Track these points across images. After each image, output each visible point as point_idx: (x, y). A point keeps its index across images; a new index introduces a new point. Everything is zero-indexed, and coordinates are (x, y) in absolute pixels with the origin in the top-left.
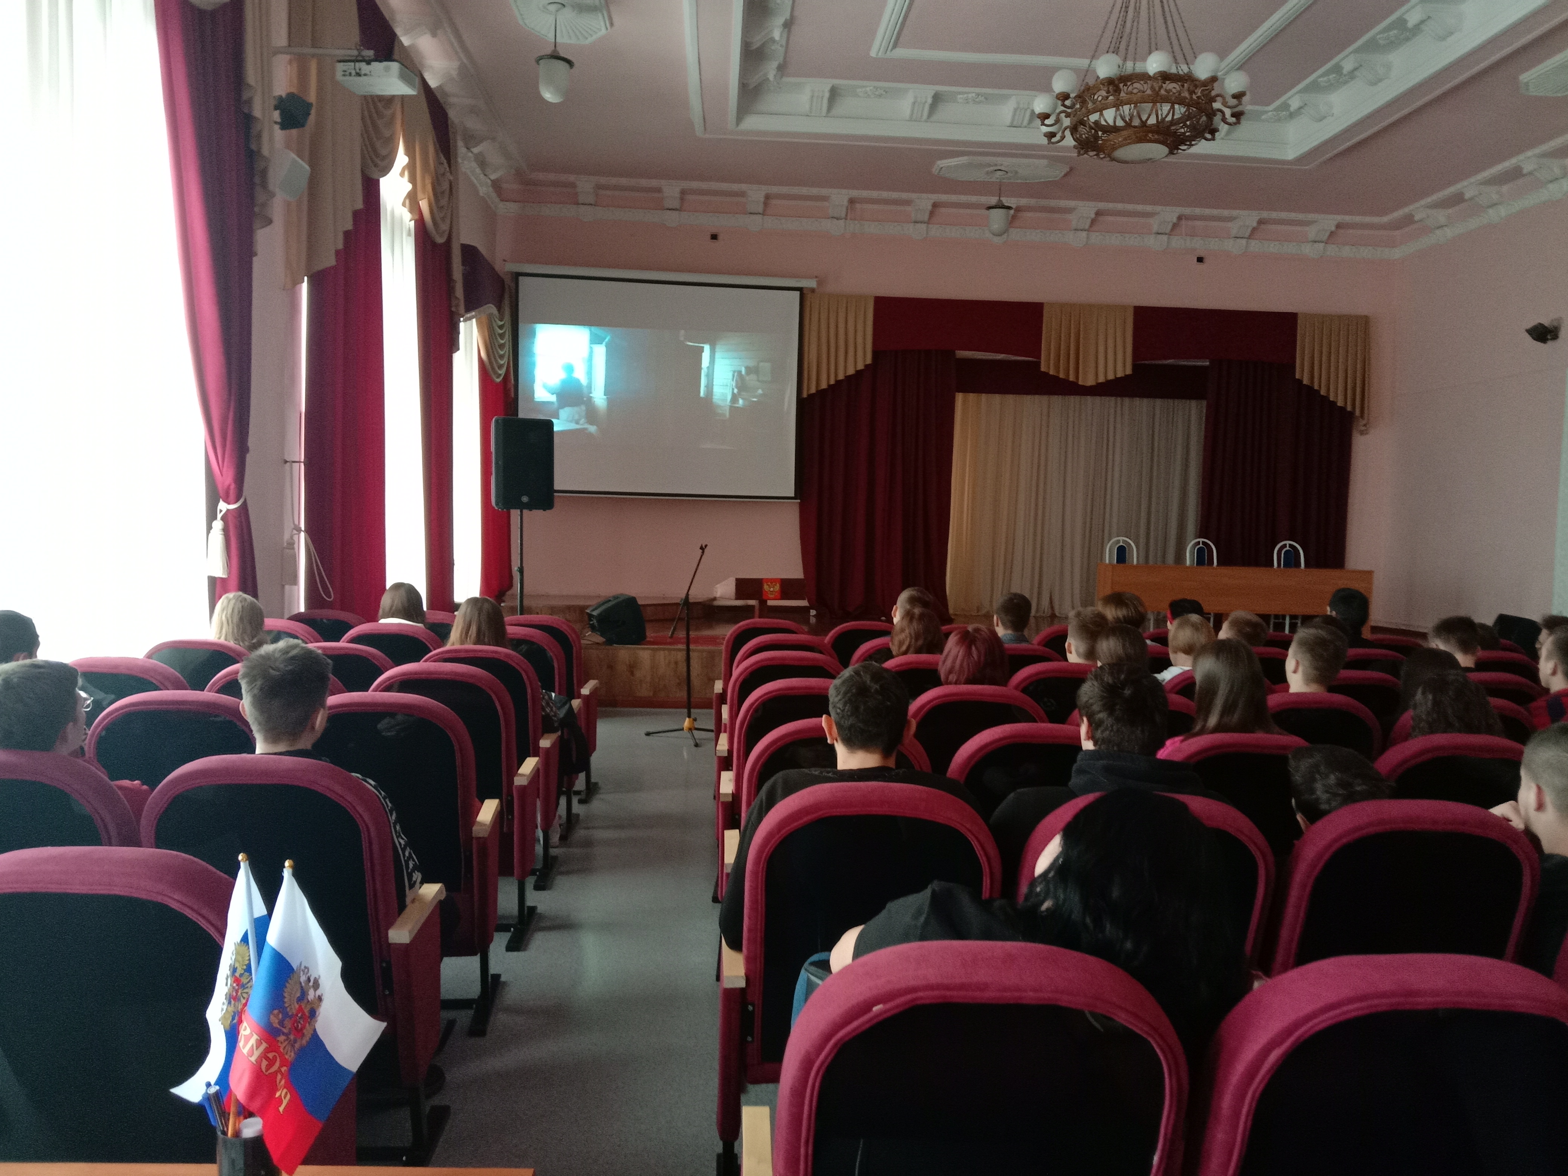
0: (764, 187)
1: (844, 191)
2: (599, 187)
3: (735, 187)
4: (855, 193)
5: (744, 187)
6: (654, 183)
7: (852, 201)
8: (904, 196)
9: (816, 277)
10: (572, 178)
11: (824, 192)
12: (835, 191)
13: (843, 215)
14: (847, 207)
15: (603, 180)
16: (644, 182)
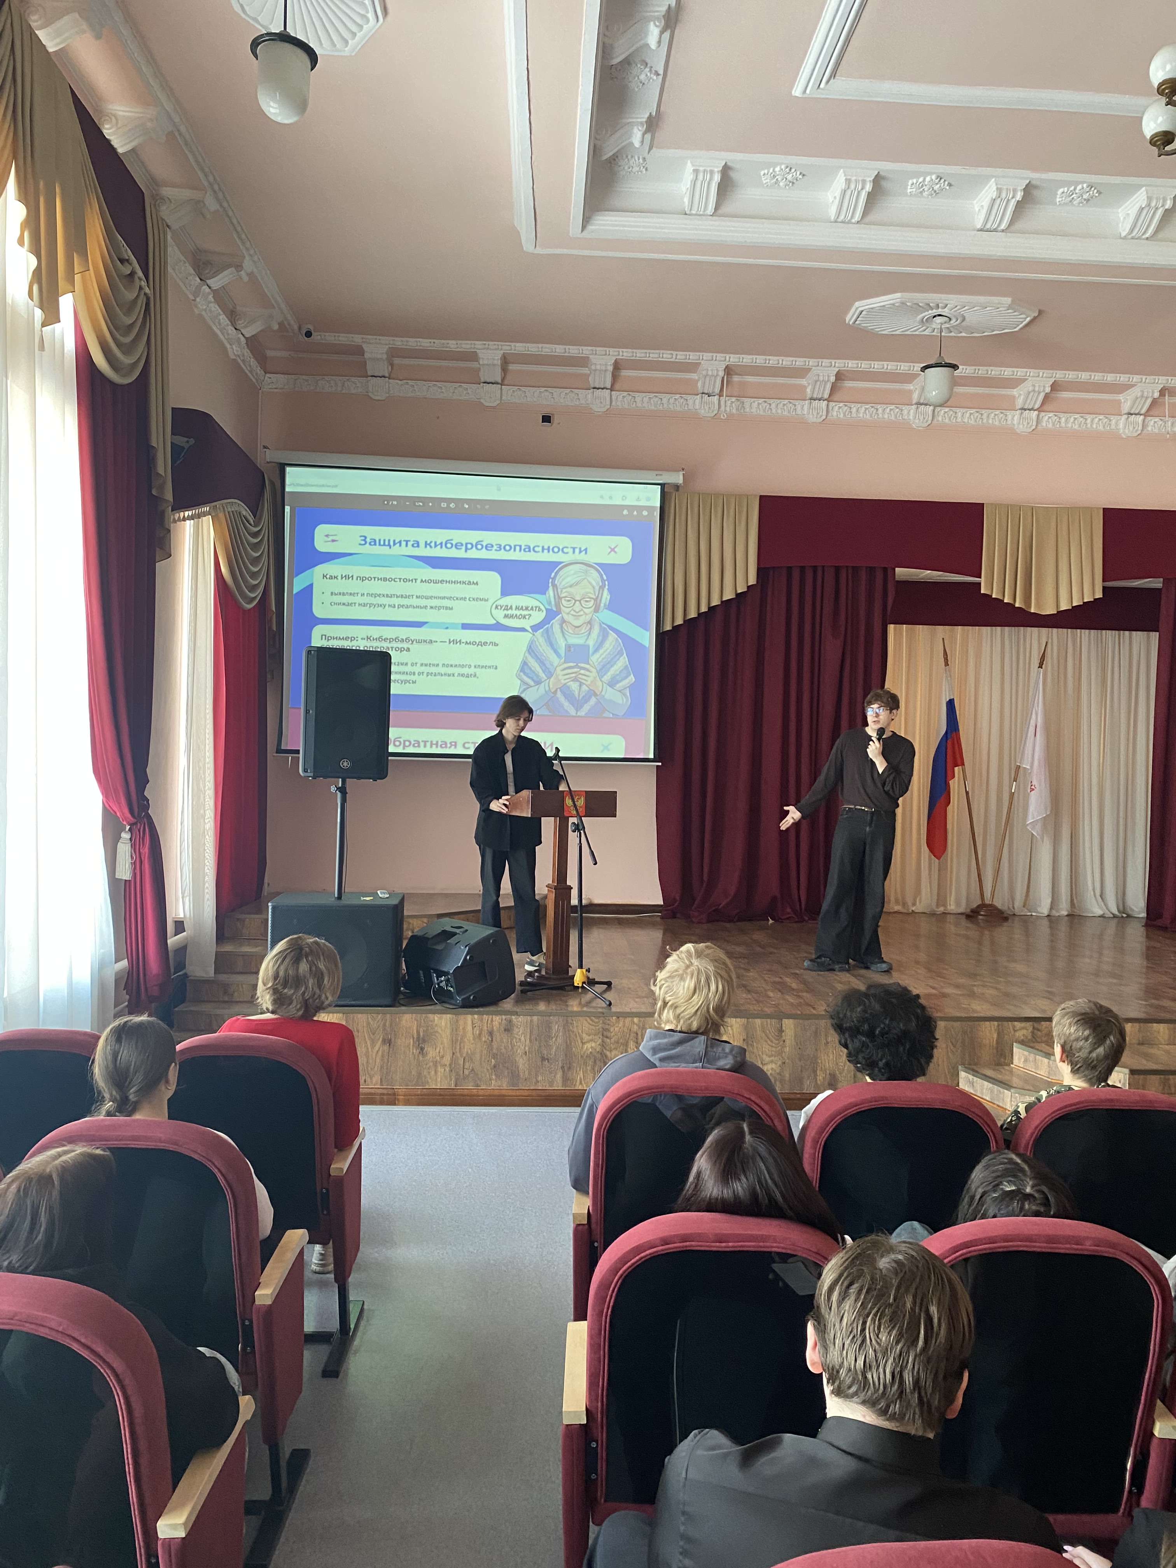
0: (612, 351)
1: (720, 356)
2: (393, 353)
3: (574, 351)
4: (733, 359)
5: (586, 350)
6: (466, 346)
7: (729, 371)
8: (800, 362)
9: (683, 469)
10: (358, 339)
11: (693, 356)
12: (707, 355)
13: (717, 390)
14: (723, 378)
15: (398, 342)
16: (452, 345)
